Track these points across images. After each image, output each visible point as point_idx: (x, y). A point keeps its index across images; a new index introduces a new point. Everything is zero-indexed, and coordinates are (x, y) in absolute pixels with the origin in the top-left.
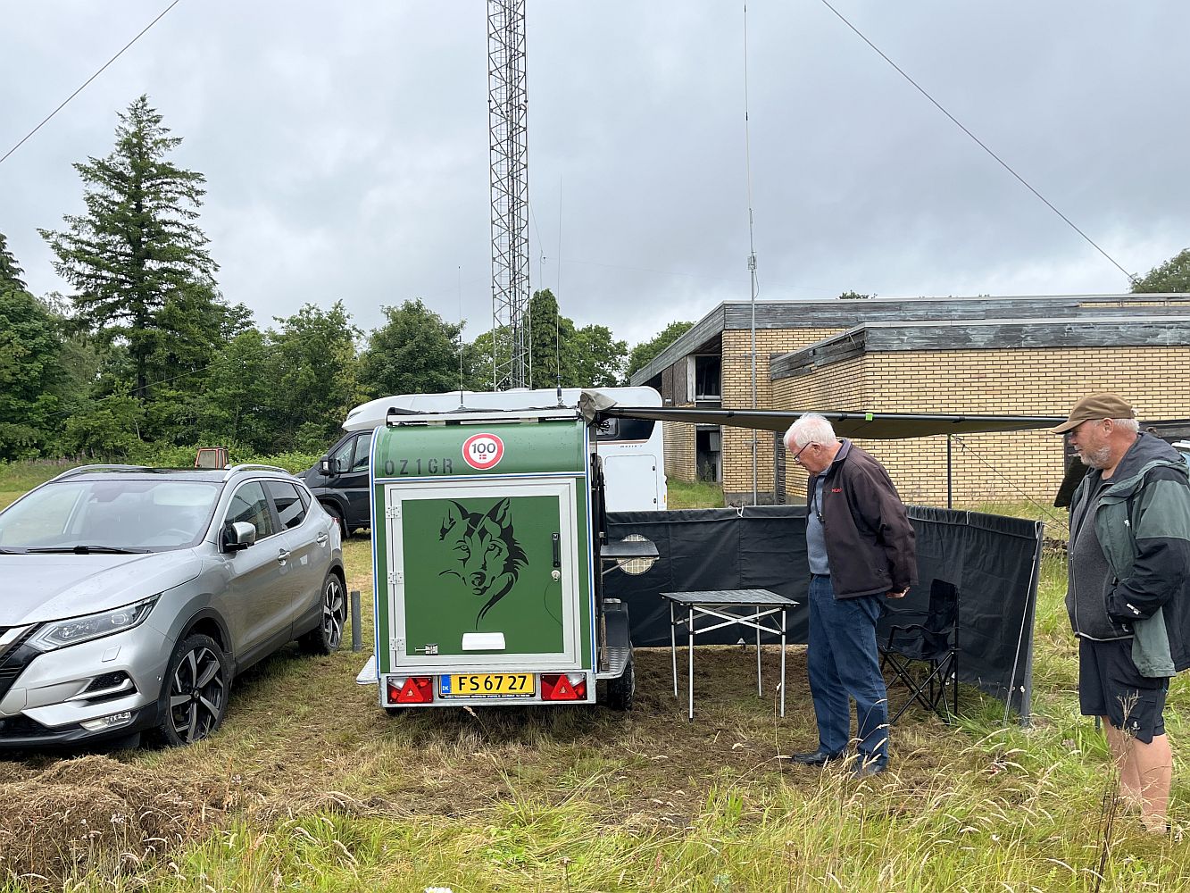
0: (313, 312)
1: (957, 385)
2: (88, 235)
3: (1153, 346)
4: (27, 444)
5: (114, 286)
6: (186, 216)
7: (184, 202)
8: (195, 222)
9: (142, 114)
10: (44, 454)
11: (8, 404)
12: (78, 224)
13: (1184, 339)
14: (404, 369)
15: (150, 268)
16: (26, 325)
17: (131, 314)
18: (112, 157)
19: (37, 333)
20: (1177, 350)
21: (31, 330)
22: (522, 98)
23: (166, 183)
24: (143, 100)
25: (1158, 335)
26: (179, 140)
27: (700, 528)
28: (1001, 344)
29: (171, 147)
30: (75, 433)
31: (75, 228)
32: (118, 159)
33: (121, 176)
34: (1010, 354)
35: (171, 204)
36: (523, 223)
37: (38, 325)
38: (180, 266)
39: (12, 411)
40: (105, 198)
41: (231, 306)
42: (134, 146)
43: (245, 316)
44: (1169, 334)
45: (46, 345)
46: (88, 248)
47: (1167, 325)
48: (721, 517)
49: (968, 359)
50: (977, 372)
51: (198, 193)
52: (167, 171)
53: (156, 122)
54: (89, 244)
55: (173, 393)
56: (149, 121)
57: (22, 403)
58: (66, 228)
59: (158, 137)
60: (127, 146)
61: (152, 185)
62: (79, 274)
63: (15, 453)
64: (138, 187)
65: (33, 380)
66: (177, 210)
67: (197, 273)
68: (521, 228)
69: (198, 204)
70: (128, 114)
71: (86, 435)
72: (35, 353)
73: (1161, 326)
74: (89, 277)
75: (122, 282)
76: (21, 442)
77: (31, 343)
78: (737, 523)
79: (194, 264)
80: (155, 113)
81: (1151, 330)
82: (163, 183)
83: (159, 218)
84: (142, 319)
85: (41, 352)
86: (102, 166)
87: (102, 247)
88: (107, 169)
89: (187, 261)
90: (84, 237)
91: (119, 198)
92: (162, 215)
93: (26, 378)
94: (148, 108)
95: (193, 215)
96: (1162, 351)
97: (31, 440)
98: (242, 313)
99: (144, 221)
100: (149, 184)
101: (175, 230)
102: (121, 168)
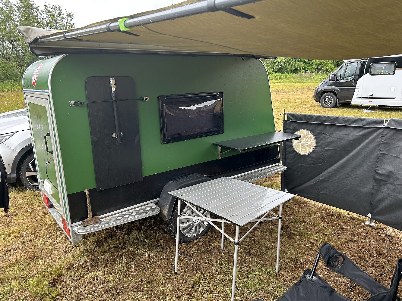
4: (301, 68)
10: (305, 72)
27: (349, 130)
48: (368, 124)
63: (298, 71)
71: (319, 65)
78: (380, 131)
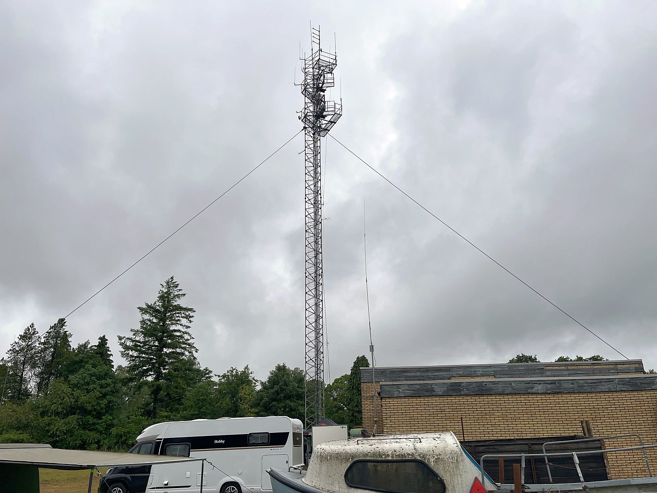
0: (234, 371)
1: (430, 415)
2: (140, 338)
3: (532, 394)
4: (92, 442)
5: (148, 361)
6: (185, 328)
7: (184, 321)
8: (188, 330)
9: (171, 284)
11: (88, 421)
12: (136, 333)
13: (549, 390)
14: (274, 400)
15: (166, 352)
16: (103, 382)
17: (154, 374)
18: (155, 303)
19: (108, 385)
20: (546, 396)
21: (106, 384)
22: (321, 271)
23: (177, 313)
24: (172, 278)
25: (534, 388)
26: (184, 294)
28: (451, 393)
29: (181, 298)
30: (116, 436)
31: (134, 335)
32: (158, 304)
33: (158, 311)
34: (456, 398)
35: (178, 322)
36: (321, 326)
37: (109, 381)
38: (178, 350)
39: (89, 424)
40: (149, 320)
41: (202, 369)
42: (165, 298)
43: (208, 374)
44: (540, 387)
45: (111, 391)
46: (139, 344)
47: (538, 382)
49: (435, 401)
50: (440, 408)
51: (190, 317)
52: (179, 308)
53: (176, 287)
54: (139, 342)
55: (166, 414)
56: (173, 287)
57: (95, 420)
58: (130, 335)
59: (176, 293)
60: (162, 298)
61: (171, 314)
62: (132, 356)
63: (86, 446)
64: (165, 316)
65: (102, 409)
66: (181, 325)
67: (187, 353)
68: (320, 329)
69: (191, 322)
70: (165, 284)
71: (121, 437)
72: (104, 395)
73: (535, 382)
74: (136, 357)
75: (152, 359)
76: (89, 441)
77: (104, 390)
79: (186, 349)
80: (176, 283)
81: (530, 385)
82: (176, 313)
83: (171, 328)
84: (159, 376)
85: (108, 394)
86: (149, 307)
87: (145, 343)
88: (152, 308)
89: (182, 348)
90: (137, 339)
91: (155, 321)
92: (172, 328)
93: (99, 408)
94: (174, 281)
95: (188, 327)
96: (538, 396)
97: (94, 440)
98: (207, 372)
99: (165, 330)
100: (170, 314)
101: (178, 334)
102: (158, 308)
